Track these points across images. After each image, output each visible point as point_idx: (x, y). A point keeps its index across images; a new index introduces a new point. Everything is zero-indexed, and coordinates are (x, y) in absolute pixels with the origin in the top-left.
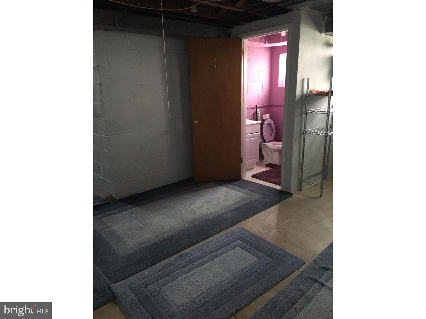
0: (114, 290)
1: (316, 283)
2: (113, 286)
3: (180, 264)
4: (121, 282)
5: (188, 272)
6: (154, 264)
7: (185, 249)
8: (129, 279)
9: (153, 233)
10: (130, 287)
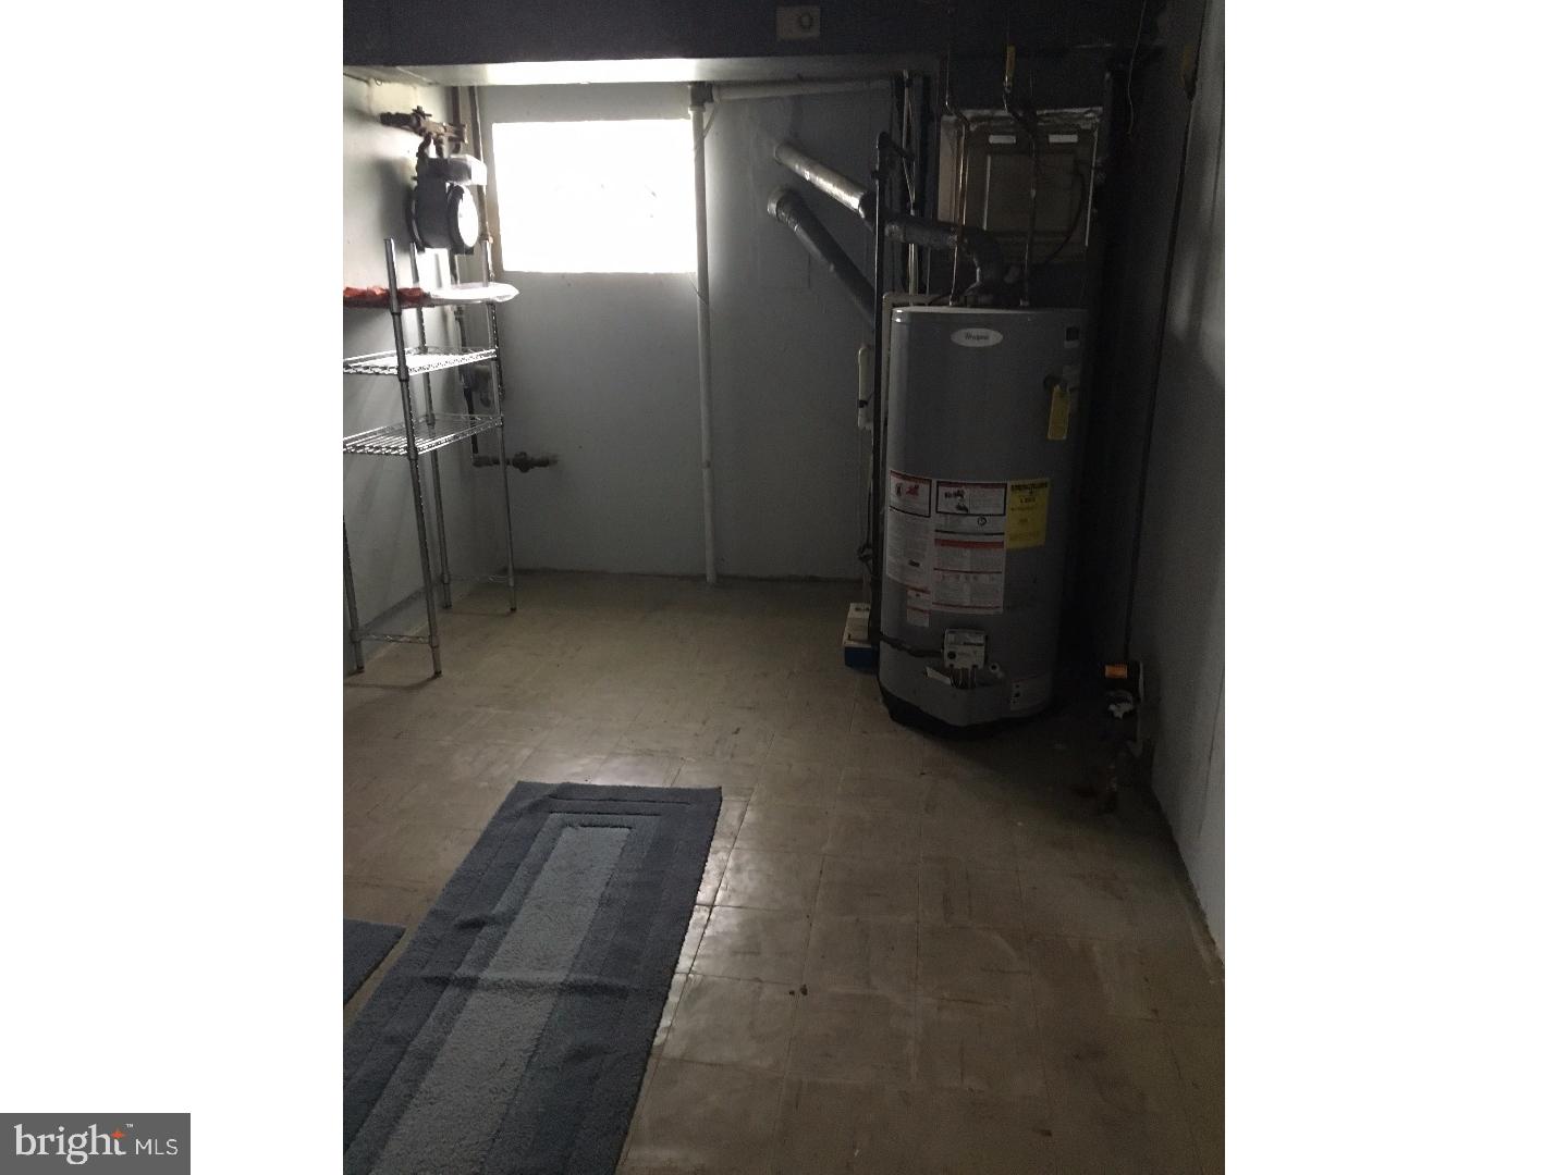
1: (448, 988)
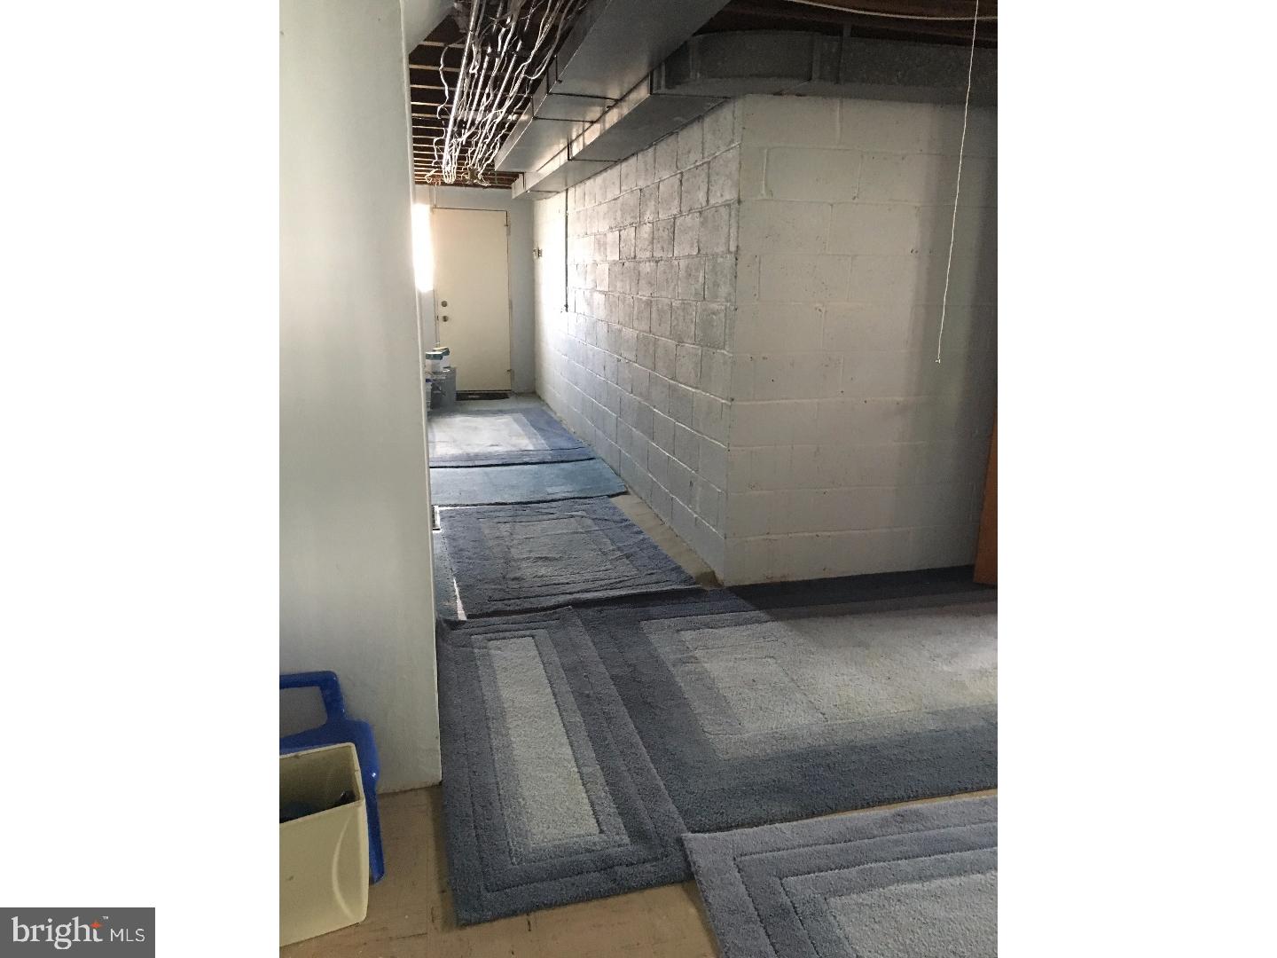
0: (691, 852)
2: (690, 840)
3: (896, 843)
4: (713, 835)
5: (920, 878)
6: (813, 815)
7: (916, 798)
8: (737, 834)
9: (821, 716)
10: (734, 859)
